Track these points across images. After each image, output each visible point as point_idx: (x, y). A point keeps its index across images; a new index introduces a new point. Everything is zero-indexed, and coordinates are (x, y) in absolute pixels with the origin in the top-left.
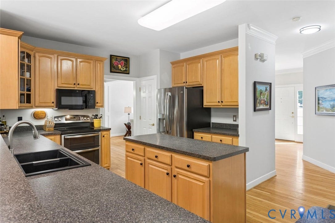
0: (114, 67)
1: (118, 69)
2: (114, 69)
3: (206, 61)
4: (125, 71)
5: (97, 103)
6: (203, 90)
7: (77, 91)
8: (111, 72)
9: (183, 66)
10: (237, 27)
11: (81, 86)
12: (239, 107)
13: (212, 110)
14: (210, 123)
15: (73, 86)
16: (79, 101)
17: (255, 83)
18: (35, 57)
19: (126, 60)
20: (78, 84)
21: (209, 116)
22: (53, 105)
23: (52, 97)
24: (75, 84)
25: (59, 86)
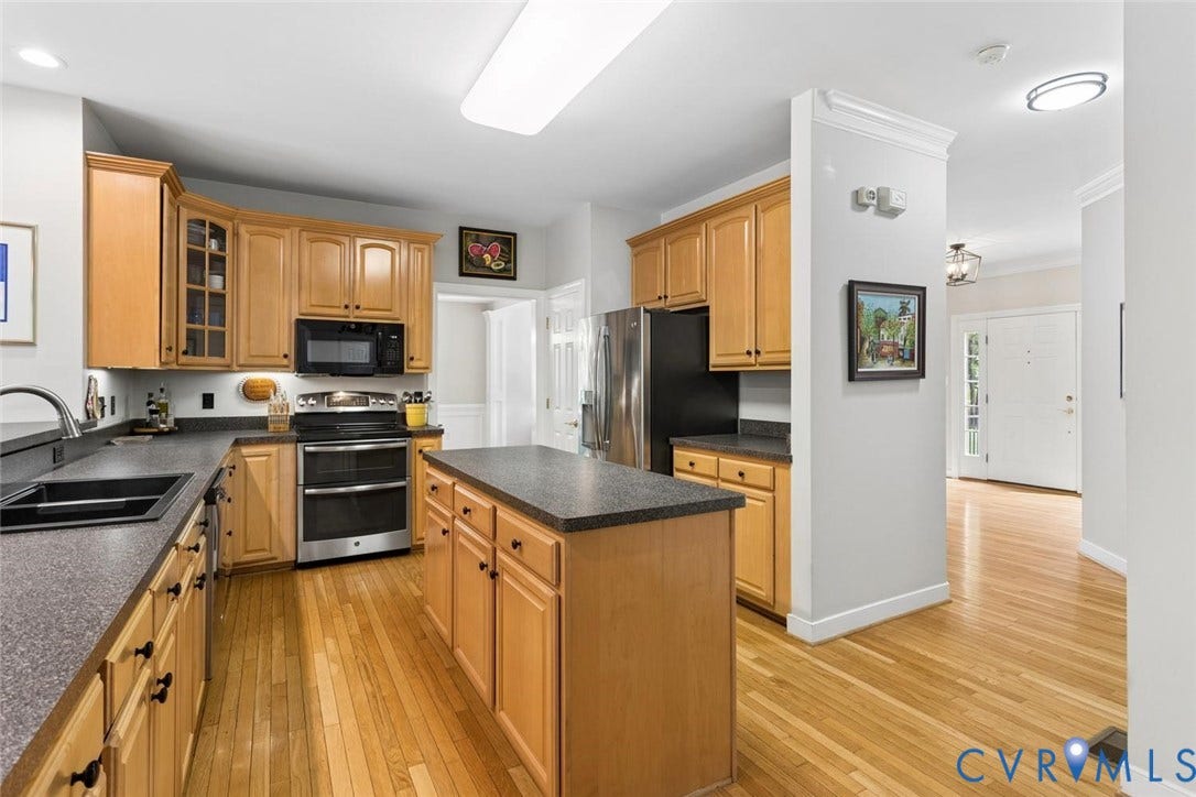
0: (470, 261)
1: (482, 264)
2: (470, 267)
3: (717, 228)
4: (504, 270)
5: (412, 359)
6: (707, 318)
7: (353, 326)
8: (462, 274)
9: (658, 248)
10: (788, 105)
11: (365, 313)
12: (793, 368)
13: (743, 381)
14: (735, 421)
15: (342, 312)
16: (360, 352)
17: (852, 288)
18: (236, 234)
19: (507, 242)
20: (358, 307)
21: (735, 399)
22: (285, 362)
23: (284, 341)
24: (346, 307)
25: (304, 311)
